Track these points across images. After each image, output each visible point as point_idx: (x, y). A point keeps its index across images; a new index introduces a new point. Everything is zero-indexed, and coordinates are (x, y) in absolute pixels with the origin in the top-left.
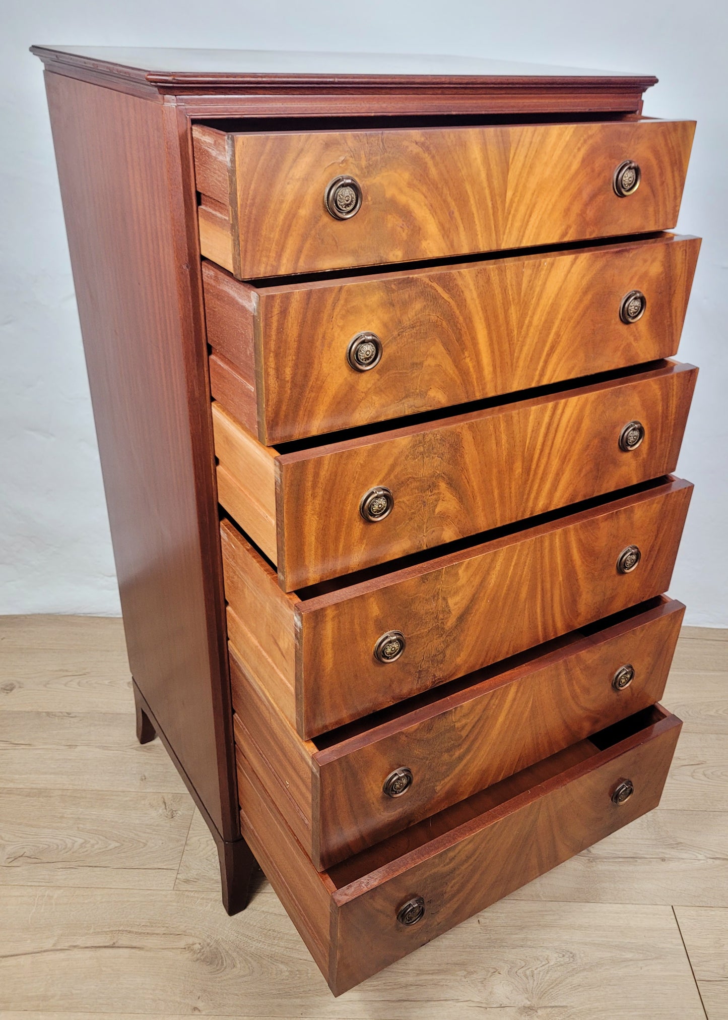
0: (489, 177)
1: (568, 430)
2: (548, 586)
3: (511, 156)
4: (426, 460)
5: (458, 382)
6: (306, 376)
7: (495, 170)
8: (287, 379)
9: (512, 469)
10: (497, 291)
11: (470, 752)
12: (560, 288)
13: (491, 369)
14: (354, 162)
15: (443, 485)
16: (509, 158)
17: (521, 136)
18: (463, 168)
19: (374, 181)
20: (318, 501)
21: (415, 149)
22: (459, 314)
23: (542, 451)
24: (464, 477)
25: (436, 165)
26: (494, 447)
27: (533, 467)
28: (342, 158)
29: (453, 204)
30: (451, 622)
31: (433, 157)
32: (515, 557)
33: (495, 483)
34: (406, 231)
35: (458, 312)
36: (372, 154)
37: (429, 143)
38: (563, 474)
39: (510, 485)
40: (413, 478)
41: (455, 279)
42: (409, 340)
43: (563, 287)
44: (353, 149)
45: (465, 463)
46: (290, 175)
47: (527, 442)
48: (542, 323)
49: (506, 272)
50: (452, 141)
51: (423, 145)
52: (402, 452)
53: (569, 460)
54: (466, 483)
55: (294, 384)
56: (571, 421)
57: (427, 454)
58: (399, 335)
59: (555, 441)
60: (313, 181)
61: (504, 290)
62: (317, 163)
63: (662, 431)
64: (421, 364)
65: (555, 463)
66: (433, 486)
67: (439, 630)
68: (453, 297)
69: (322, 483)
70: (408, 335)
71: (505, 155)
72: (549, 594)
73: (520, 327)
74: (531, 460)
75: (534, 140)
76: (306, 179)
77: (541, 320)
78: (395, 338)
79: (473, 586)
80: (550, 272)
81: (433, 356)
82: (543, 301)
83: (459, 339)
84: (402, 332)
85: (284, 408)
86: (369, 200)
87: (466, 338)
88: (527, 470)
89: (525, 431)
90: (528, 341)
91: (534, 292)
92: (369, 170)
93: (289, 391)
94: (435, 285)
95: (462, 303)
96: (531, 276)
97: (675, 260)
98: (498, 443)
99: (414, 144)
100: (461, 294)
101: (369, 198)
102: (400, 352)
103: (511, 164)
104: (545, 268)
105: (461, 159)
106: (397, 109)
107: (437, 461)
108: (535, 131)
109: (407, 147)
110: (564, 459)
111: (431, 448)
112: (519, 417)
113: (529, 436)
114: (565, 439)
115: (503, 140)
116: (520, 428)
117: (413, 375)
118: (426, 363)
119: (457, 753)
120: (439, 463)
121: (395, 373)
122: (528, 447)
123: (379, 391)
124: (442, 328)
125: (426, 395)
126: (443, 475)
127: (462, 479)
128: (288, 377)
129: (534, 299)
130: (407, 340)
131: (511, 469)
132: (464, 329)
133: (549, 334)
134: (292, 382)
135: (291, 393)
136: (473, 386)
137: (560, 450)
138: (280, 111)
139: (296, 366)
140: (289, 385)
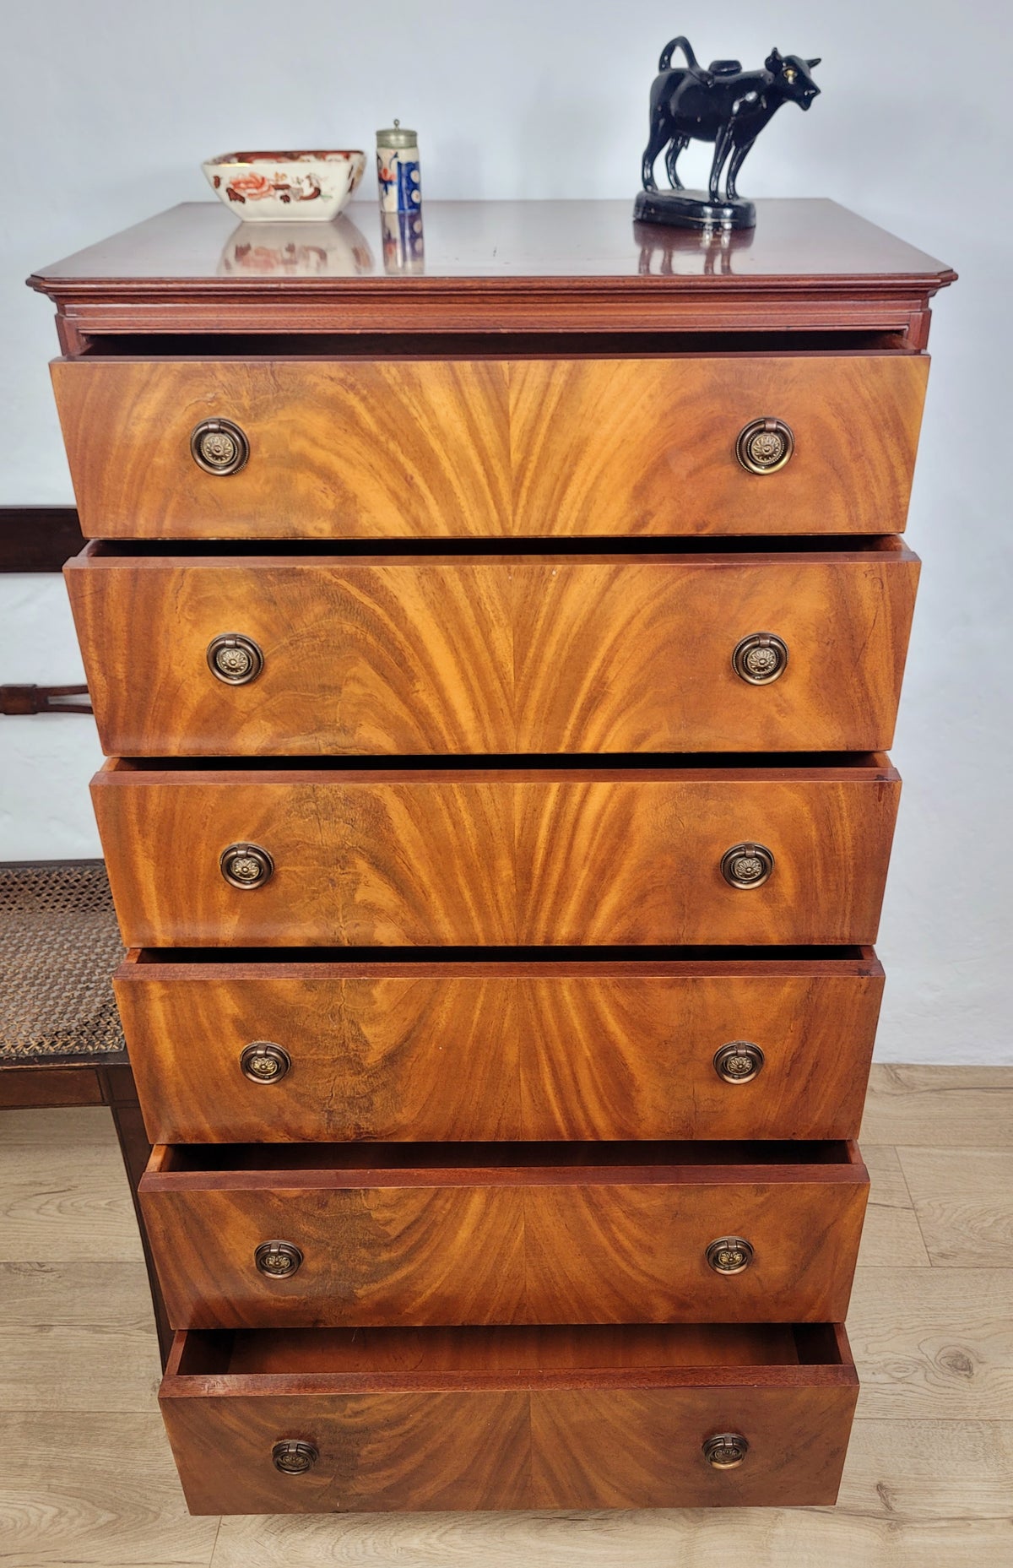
0: (473, 431)
1: (601, 830)
2: (563, 1058)
3: (512, 403)
4: (324, 823)
5: (411, 723)
6: (149, 677)
7: (485, 423)
8: (120, 677)
9: (494, 868)
10: (464, 604)
11: (410, 1261)
12: (593, 612)
13: (471, 714)
14: (230, 401)
15: (362, 865)
16: (508, 405)
17: (526, 374)
18: (420, 416)
19: (267, 427)
20: (150, 842)
21: (331, 389)
22: (395, 628)
23: (549, 852)
24: (399, 861)
25: (371, 410)
26: (450, 828)
27: (537, 871)
28: (210, 395)
29: (410, 468)
30: (372, 1058)
31: (364, 399)
32: (482, 998)
33: (462, 881)
34: (332, 498)
35: (392, 626)
36: (259, 392)
37: (353, 379)
38: (603, 896)
39: (492, 889)
40: (305, 843)
41: (379, 578)
42: (311, 654)
43: (598, 612)
44: (226, 384)
45: (398, 841)
46: (135, 414)
47: (517, 832)
48: (562, 661)
49: (475, 577)
50: (395, 378)
51: (343, 382)
52: (279, 803)
53: (613, 877)
54: (405, 869)
55: (132, 687)
56: (605, 818)
57: (324, 816)
58: (291, 644)
59: (576, 842)
60: (170, 422)
61: (476, 603)
62: (172, 400)
63: (825, 871)
64: (338, 689)
65: (582, 877)
66: (343, 862)
67: (354, 1063)
68: (381, 603)
69: (152, 819)
70: (308, 646)
71: (498, 399)
72: (567, 1071)
73: (519, 661)
74: (531, 860)
75: (554, 381)
76: (159, 420)
77: (560, 655)
78: (285, 647)
79: (405, 1019)
80: (565, 585)
81: (356, 679)
82: (560, 628)
83: (402, 663)
84: (296, 641)
85: (121, 713)
86: (259, 454)
87: (414, 664)
88: (524, 874)
89: (509, 816)
90: (540, 684)
91: (537, 612)
92: (256, 413)
93: (125, 693)
94: (342, 582)
95: (397, 613)
96: (527, 587)
97: (855, 593)
98: (456, 824)
99: (328, 381)
100: (395, 599)
101: (263, 449)
102: (297, 667)
103: (513, 414)
104: (554, 579)
105: (416, 403)
106: (401, 323)
107: (344, 829)
108: (553, 367)
109: (316, 384)
110: (603, 873)
111: (329, 808)
112: (492, 793)
113: (517, 824)
114: (595, 843)
115: (491, 379)
116: (497, 810)
117: (326, 703)
118: (345, 689)
119: (385, 1256)
120: (348, 831)
121: (295, 695)
122: (519, 841)
123: (272, 717)
124: (367, 643)
125: (355, 732)
126: (359, 850)
127: (397, 862)
128: (121, 676)
129: (540, 623)
130: (307, 654)
131: (491, 868)
132: (409, 651)
133: (580, 679)
134: (128, 682)
135: (129, 695)
136: (440, 733)
137: (590, 857)
138: (212, 325)
139: (130, 663)
140: (123, 685)
